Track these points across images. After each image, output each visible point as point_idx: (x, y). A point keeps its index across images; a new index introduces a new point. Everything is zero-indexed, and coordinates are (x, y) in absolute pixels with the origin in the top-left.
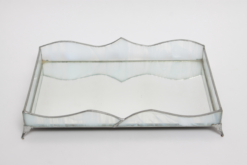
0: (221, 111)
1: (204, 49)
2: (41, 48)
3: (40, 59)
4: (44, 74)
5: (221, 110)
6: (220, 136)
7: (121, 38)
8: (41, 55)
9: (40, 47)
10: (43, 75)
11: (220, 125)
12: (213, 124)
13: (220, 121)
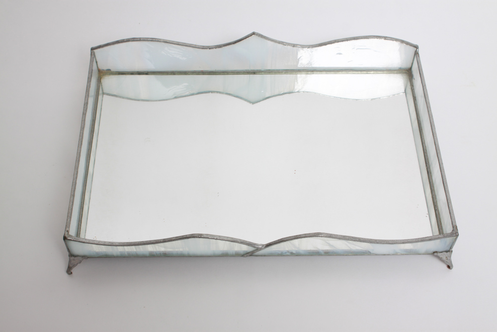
0: (455, 236)
1: (416, 54)
2: (95, 51)
3: (95, 67)
4: (104, 92)
5: (455, 233)
6: (445, 267)
7: (254, 34)
8: (97, 62)
9: (92, 49)
10: (103, 94)
11: (448, 253)
12: (436, 252)
13: (451, 248)
